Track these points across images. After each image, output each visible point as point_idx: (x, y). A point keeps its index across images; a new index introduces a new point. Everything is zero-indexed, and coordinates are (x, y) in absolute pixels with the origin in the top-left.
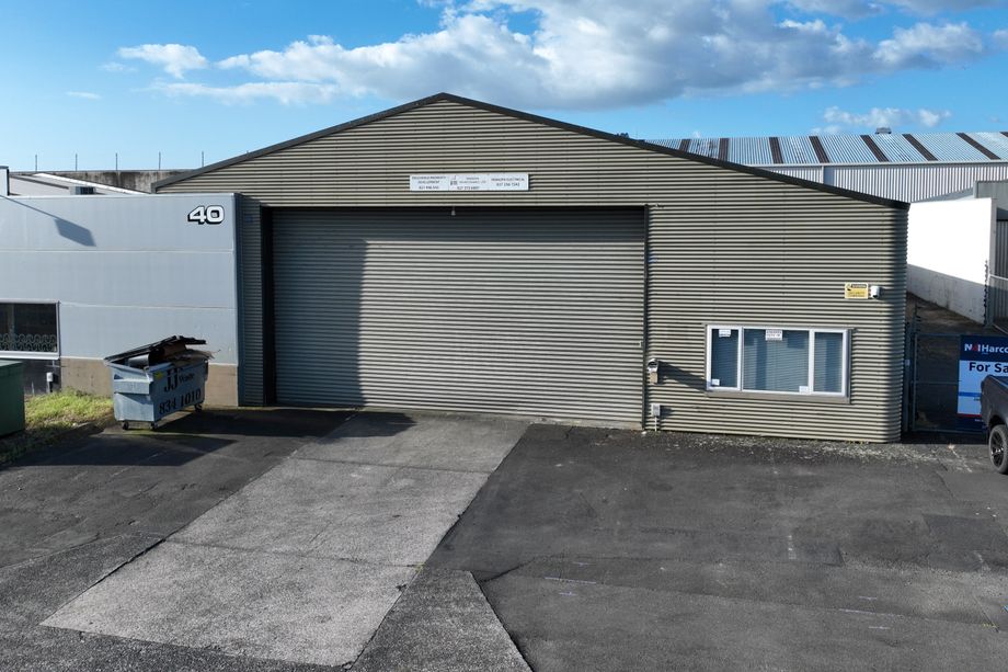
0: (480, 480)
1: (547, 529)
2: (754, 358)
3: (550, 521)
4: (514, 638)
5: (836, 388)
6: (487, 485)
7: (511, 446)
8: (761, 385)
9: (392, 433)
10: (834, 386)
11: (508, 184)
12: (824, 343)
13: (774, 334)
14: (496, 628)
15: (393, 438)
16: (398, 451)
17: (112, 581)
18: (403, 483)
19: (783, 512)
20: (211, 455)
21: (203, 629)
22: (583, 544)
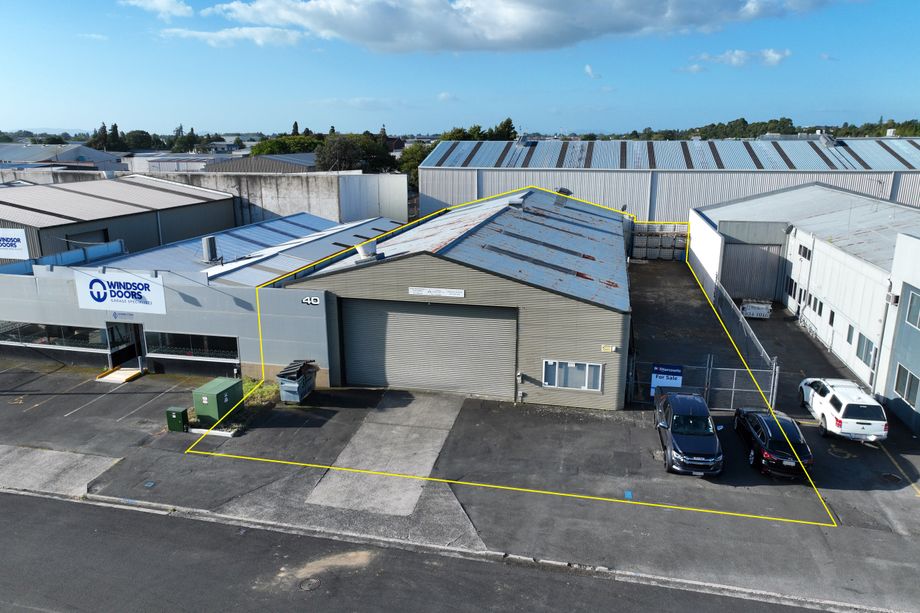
0: (445, 434)
1: (473, 459)
2: (563, 374)
3: (474, 456)
4: (462, 505)
5: (597, 388)
6: (449, 436)
7: (457, 413)
8: (566, 385)
9: (405, 406)
10: (595, 387)
11: (456, 294)
12: (593, 368)
13: (571, 364)
14: (456, 502)
15: (405, 409)
16: (409, 417)
17: (320, 485)
18: (415, 436)
19: (563, 450)
20: (331, 421)
21: (360, 503)
22: (486, 466)
